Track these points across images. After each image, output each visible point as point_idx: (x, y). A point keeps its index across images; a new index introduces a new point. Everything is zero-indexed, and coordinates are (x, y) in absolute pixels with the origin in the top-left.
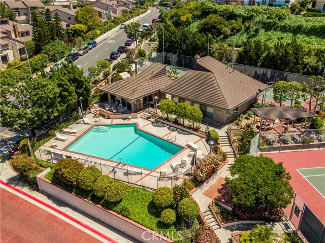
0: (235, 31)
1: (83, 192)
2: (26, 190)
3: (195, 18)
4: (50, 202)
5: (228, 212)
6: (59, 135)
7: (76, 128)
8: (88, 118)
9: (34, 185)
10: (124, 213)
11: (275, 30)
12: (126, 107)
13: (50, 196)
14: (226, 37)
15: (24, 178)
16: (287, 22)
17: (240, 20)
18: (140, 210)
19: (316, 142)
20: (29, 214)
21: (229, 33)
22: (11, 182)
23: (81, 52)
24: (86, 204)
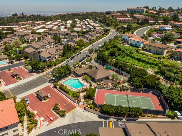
0: (119, 55)
1: (64, 90)
2: (55, 89)
3: (112, 47)
4: (58, 91)
5: (86, 97)
6: (62, 80)
7: (66, 79)
8: (70, 77)
9: (56, 88)
10: (69, 94)
11: (129, 56)
12: (78, 76)
13: (59, 90)
14: (116, 56)
15: (55, 87)
16: (132, 55)
17: (122, 51)
18: (71, 94)
19: (115, 89)
20: (55, 92)
21: (117, 55)
22: (53, 87)
23: (75, 56)
24: (63, 92)
